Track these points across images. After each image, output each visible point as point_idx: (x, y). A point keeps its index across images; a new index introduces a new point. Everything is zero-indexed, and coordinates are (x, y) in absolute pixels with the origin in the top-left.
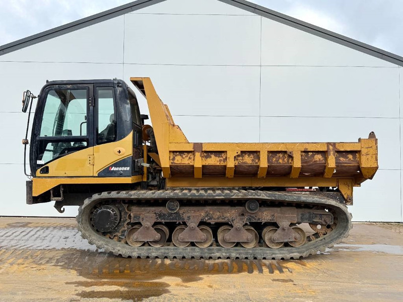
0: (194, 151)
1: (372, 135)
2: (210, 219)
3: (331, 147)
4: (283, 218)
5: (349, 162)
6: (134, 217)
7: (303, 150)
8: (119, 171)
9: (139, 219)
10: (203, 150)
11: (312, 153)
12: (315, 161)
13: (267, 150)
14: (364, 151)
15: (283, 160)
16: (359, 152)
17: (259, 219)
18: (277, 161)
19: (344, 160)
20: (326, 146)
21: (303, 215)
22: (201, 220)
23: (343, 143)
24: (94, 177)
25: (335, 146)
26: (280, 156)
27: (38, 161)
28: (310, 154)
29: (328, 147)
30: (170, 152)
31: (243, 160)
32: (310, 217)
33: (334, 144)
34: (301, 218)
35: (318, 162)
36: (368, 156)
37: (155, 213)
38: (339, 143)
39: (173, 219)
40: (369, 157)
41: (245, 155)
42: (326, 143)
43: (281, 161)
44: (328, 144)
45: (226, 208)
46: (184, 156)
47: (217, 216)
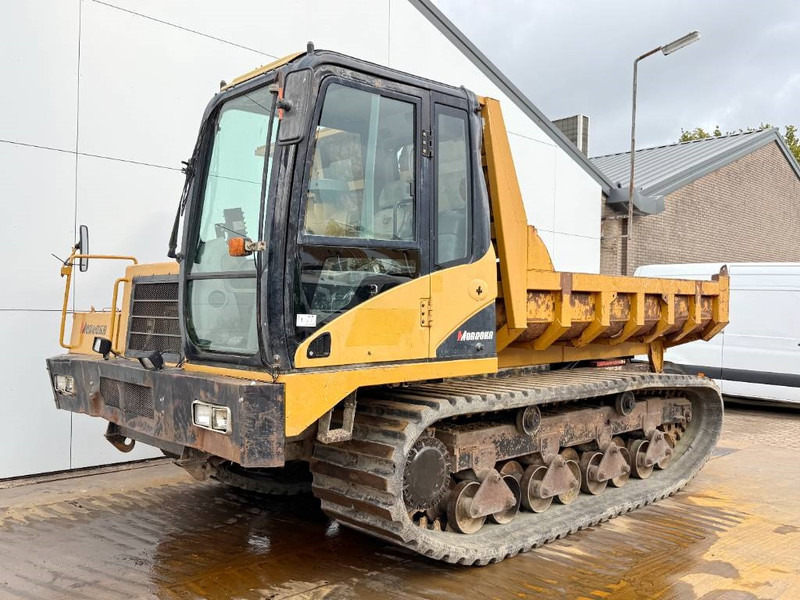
0: (561, 291)
3: (698, 289)
5: (705, 314)
6: (461, 458)
7: (677, 293)
8: (474, 342)
9: (468, 462)
10: (573, 288)
12: (681, 313)
14: (721, 296)
15: (652, 311)
18: (647, 312)
20: (694, 285)
21: (665, 409)
24: (430, 360)
25: (701, 287)
26: (649, 303)
27: (300, 317)
29: (696, 287)
30: (529, 291)
32: (671, 412)
34: (663, 415)
36: (723, 305)
37: (495, 442)
39: (521, 451)
43: (650, 313)
44: (696, 283)
45: (589, 412)
46: (540, 302)
47: (579, 432)
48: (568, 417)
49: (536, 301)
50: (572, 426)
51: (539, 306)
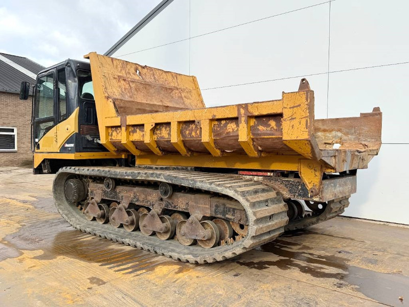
0: (121, 126)
1: (304, 84)
2: (138, 200)
3: (242, 111)
4: (196, 208)
5: (272, 132)
6: (91, 192)
7: (211, 118)
8: (69, 148)
9: (93, 195)
10: (127, 124)
11: (225, 122)
12: (227, 133)
13: (177, 120)
14: (287, 114)
15: (196, 132)
16: (281, 115)
17: (175, 207)
18: (190, 134)
19: (265, 129)
20: (236, 109)
21: (217, 206)
22: (131, 201)
23: (258, 103)
24: (58, 153)
25: (247, 109)
26: (192, 127)
27: (36, 139)
28: (223, 122)
29: (239, 110)
30: (108, 127)
31: (160, 134)
32: (224, 211)
33: (245, 106)
34: (215, 210)
35: (231, 134)
36: (293, 122)
37: (102, 190)
38: (252, 103)
40: (295, 122)
41: (163, 127)
42: (236, 105)
43: (193, 134)
44: (239, 106)
45: (149, 190)
46: (118, 132)
47: (142, 199)
48: (136, 189)
49: (116, 131)
50: (138, 194)
51: (118, 134)
